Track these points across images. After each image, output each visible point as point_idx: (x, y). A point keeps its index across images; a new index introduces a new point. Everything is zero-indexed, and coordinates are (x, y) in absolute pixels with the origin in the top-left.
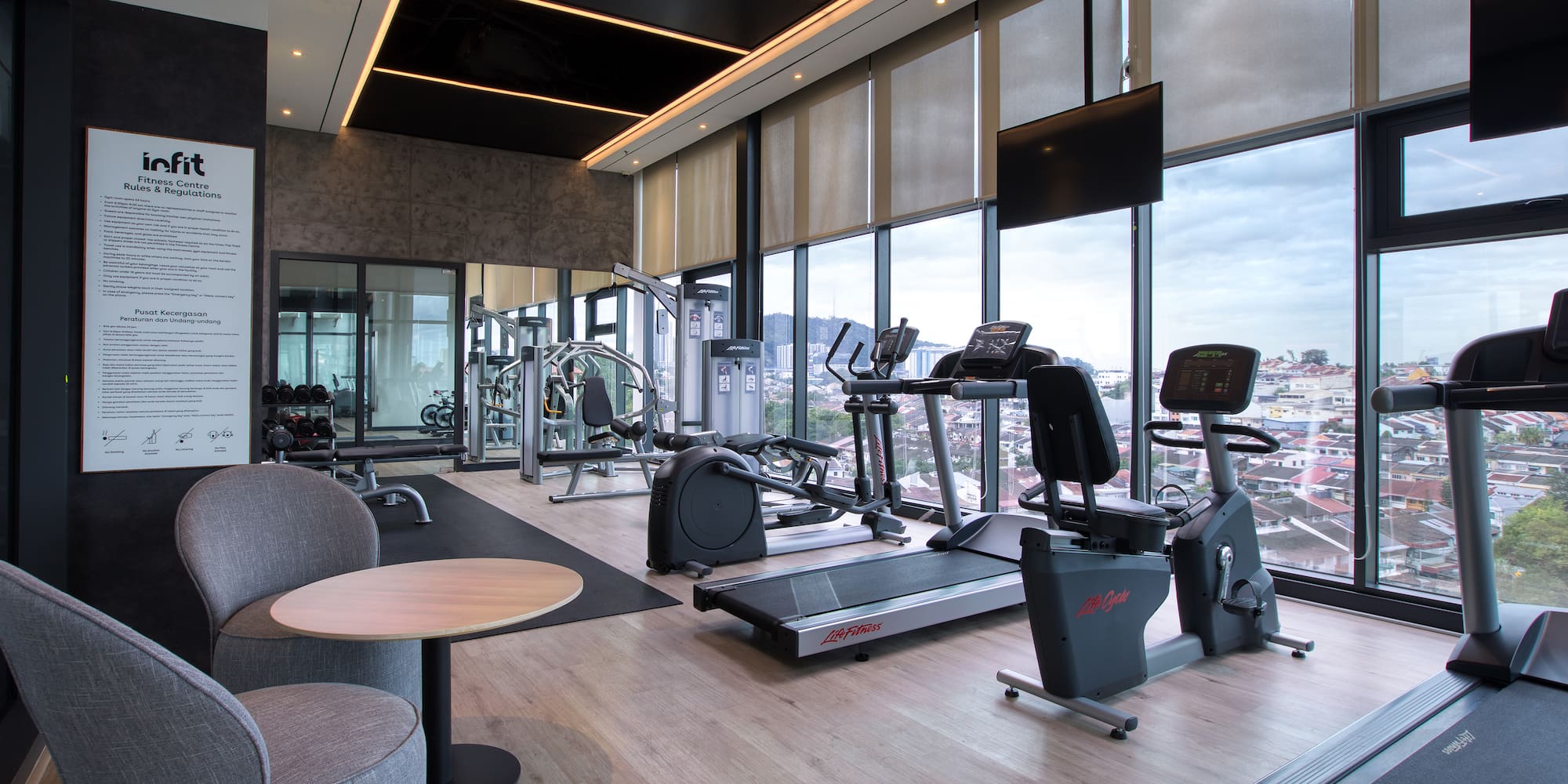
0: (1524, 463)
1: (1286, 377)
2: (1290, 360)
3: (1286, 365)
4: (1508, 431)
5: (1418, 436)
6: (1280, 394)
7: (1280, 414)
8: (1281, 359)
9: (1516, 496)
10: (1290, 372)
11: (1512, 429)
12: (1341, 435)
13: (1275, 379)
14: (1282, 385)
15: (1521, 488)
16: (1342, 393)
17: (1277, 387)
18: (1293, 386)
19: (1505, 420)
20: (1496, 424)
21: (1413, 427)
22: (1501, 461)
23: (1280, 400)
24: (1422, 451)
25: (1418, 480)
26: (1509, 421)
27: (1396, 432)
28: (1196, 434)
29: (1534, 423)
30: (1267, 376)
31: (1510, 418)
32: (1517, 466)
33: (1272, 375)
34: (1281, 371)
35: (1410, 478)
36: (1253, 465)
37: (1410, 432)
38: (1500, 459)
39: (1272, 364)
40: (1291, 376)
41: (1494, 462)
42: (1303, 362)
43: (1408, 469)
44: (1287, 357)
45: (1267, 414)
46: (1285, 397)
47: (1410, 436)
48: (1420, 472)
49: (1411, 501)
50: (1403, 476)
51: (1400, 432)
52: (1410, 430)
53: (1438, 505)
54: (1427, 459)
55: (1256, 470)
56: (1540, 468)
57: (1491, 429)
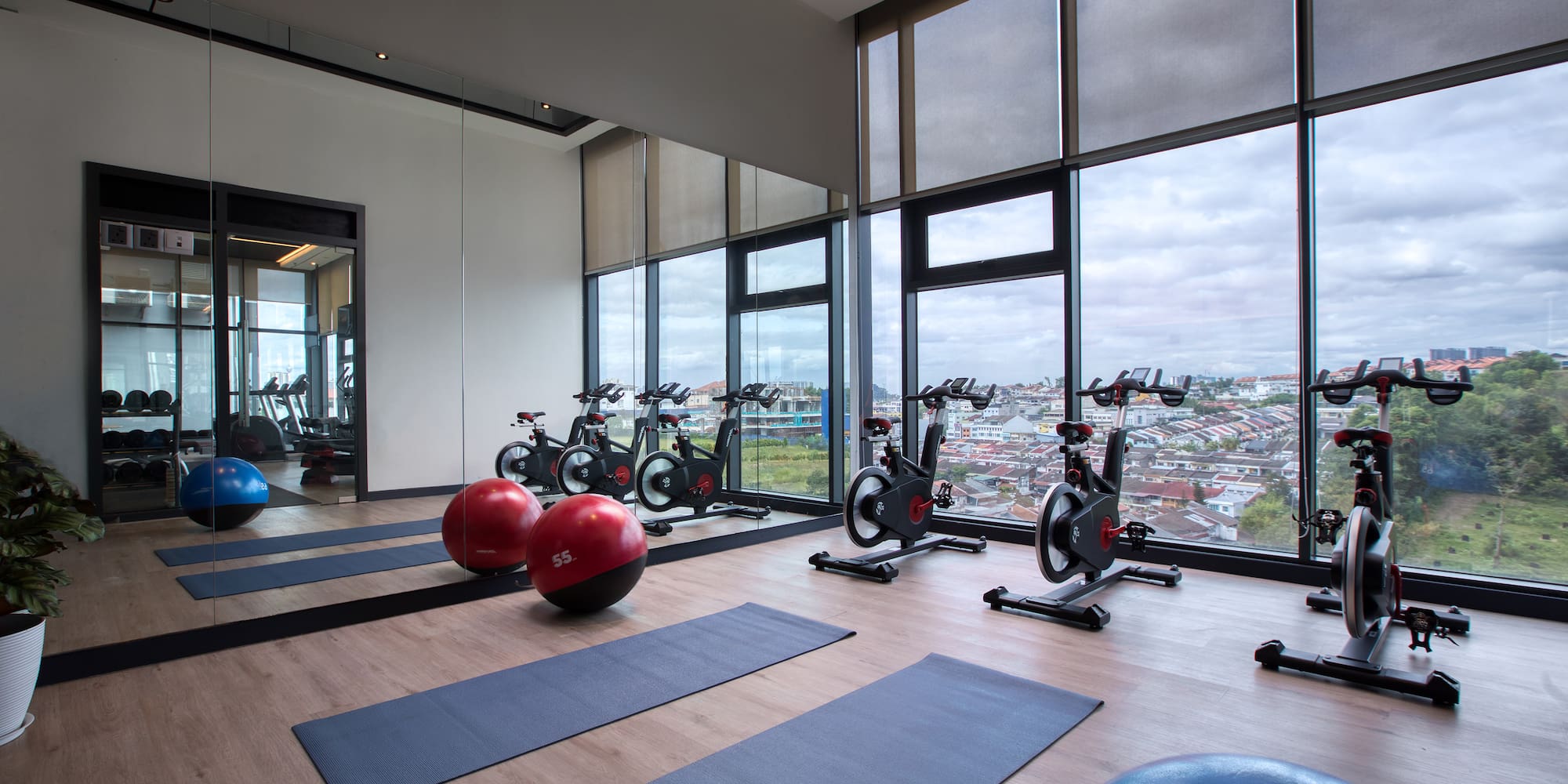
0: (1235, 466)
1: (1045, 399)
2: (1048, 385)
3: (1045, 389)
4: (1214, 441)
5: (1152, 446)
6: (1045, 413)
7: (1047, 429)
8: (1041, 384)
9: (1240, 492)
10: (1049, 395)
11: (1216, 438)
12: (1099, 446)
13: (1039, 400)
14: (1044, 405)
15: (1238, 486)
16: (1091, 412)
17: (1040, 407)
18: (1053, 407)
19: (1211, 432)
20: (1205, 435)
21: (1147, 438)
22: (1218, 465)
23: (1045, 418)
24: (1161, 458)
25: (1166, 482)
26: (1213, 433)
27: (1135, 443)
28: (988, 447)
29: (1230, 434)
30: (1032, 398)
31: (1214, 430)
32: (1230, 468)
33: (1036, 398)
34: (1042, 395)
35: (1159, 481)
36: (1040, 473)
37: (1145, 443)
38: (1218, 462)
39: (1035, 389)
40: (1050, 398)
41: (1213, 465)
42: (1058, 387)
43: (1156, 473)
44: (1045, 383)
45: (1036, 429)
46: (1048, 415)
47: (1145, 446)
48: (1167, 476)
49: (1165, 500)
50: (1154, 479)
51: (1138, 443)
52: (1145, 441)
53: (1193, 502)
54: (1166, 464)
55: (1044, 477)
56: (1245, 468)
57: (1202, 439)
